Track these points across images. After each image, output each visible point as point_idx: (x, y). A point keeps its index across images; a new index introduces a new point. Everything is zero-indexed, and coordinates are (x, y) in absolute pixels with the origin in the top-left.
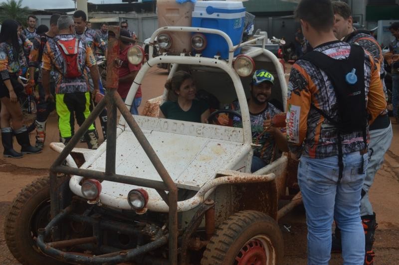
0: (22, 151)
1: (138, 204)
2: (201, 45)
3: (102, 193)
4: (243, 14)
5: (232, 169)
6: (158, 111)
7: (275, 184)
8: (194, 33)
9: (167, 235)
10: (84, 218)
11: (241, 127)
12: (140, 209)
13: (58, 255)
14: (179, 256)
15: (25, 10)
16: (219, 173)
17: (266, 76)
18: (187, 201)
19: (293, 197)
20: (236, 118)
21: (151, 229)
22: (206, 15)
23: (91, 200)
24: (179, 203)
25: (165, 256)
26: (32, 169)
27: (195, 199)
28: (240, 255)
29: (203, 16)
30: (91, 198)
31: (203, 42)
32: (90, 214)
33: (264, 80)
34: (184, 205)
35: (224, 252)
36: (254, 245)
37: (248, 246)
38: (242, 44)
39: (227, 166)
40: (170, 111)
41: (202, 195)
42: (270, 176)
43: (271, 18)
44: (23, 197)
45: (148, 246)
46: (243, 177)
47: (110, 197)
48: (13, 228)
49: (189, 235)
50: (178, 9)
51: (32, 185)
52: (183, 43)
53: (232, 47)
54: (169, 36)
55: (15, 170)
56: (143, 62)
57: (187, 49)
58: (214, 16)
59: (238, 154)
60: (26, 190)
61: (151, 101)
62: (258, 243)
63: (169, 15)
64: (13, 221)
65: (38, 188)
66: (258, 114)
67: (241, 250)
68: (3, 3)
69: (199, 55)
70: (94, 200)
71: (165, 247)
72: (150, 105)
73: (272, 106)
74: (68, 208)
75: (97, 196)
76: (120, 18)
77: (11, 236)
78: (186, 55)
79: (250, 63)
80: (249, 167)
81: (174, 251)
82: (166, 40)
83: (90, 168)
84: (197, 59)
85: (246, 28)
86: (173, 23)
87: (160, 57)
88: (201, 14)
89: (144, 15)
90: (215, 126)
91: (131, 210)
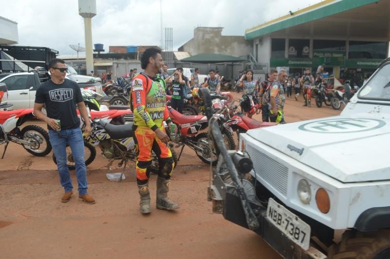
43: (209, 64)
76: (114, 63)
89: (130, 61)
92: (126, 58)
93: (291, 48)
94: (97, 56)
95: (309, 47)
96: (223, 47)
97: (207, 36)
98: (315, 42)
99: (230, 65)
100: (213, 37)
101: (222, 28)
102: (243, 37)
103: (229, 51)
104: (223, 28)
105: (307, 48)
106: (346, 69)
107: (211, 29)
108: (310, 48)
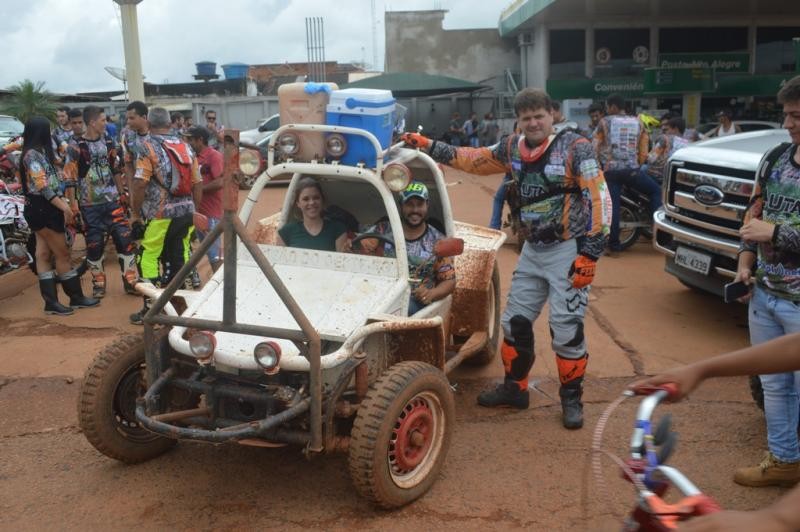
0: (71, 304)
1: (267, 361)
2: (339, 149)
3: (217, 350)
4: (392, 108)
5: (386, 312)
6: (275, 236)
7: (441, 330)
8: (329, 134)
9: (308, 399)
10: (192, 382)
11: (395, 256)
12: (271, 368)
13: (169, 430)
14: (324, 426)
15: (49, 97)
16: (371, 317)
17: (414, 189)
18: (331, 355)
19: (460, 347)
20: (388, 246)
21: (285, 393)
22: (345, 110)
23: (203, 359)
24: (323, 358)
25: (304, 427)
26: (90, 329)
27: (342, 353)
28: (403, 415)
29: (341, 111)
30: (204, 356)
31: (343, 146)
32: (199, 378)
33: (411, 195)
34: (329, 359)
35: (385, 409)
36: (420, 405)
37: (413, 405)
38: (392, 148)
39: (379, 309)
40: (292, 235)
41: (350, 347)
42: (437, 320)
43: (414, 100)
44: (103, 361)
45: (285, 415)
46: (402, 322)
47: (228, 354)
48: (91, 404)
49: (336, 398)
50: (307, 102)
51: (114, 346)
52: (314, 146)
53: (381, 152)
54: (296, 137)
55: (64, 331)
56: (260, 172)
57: (321, 155)
58: (356, 111)
59: (392, 292)
60: (107, 351)
61: (263, 221)
62: (423, 402)
63: (295, 109)
64: (91, 394)
65: (124, 349)
66: (415, 240)
67: (404, 409)
68: (13, 87)
69: (336, 162)
70: (207, 358)
71: (306, 413)
72: (261, 227)
73: (434, 229)
74: (169, 372)
75: (210, 354)
77: (88, 416)
78: (319, 163)
79: (404, 173)
80: (406, 310)
81: (318, 419)
82: (291, 143)
83: (195, 317)
84: (334, 169)
85: (396, 124)
86: (300, 119)
87: (283, 165)
88: (339, 109)
89: (230, 99)
90: (359, 256)
91: (259, 370)
92: (221, 93)
93: (600, 51)
94: (158, 90)
95: (648, 48)
96: (448, 57)
97: (409, 33)
98: (664, 33)
99: (463, 99)
100: (421, 35)
101: (443, 12)
102: (495, 31)
103: (461, 65)
104: (446, 11)
105: (643, 49)
106: (752, 99)
107: (417, 16)
108: (652, 50)
